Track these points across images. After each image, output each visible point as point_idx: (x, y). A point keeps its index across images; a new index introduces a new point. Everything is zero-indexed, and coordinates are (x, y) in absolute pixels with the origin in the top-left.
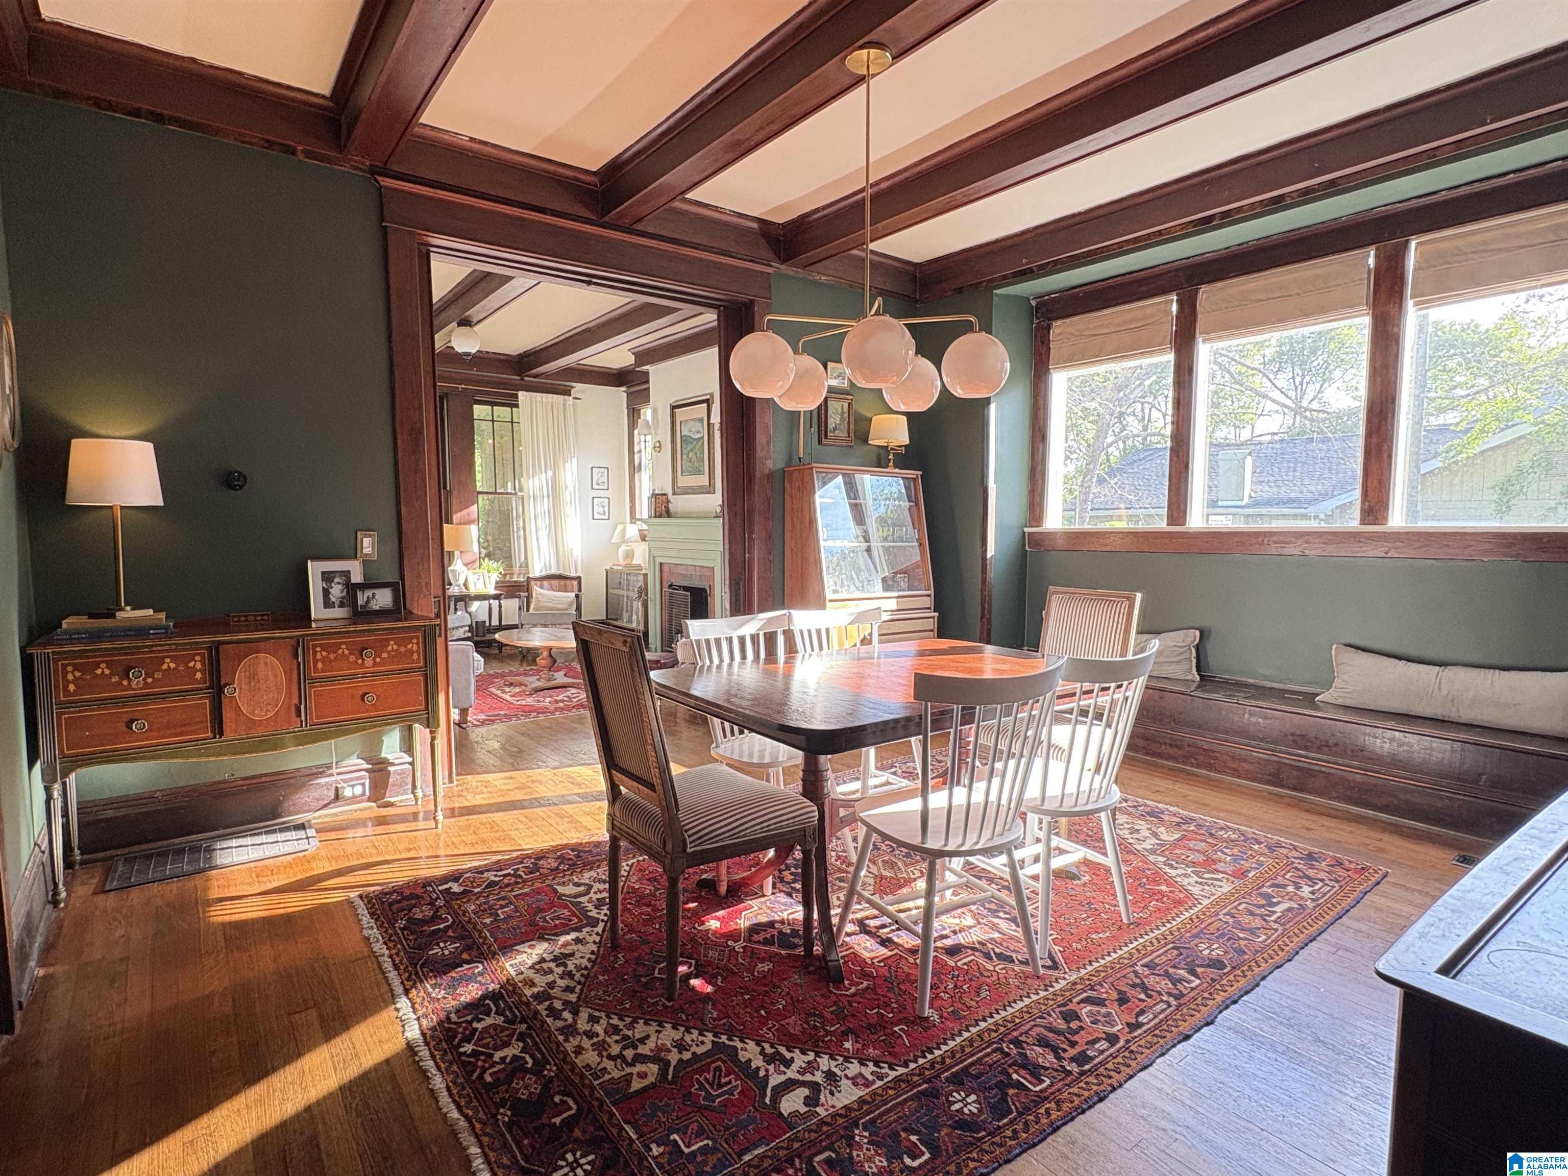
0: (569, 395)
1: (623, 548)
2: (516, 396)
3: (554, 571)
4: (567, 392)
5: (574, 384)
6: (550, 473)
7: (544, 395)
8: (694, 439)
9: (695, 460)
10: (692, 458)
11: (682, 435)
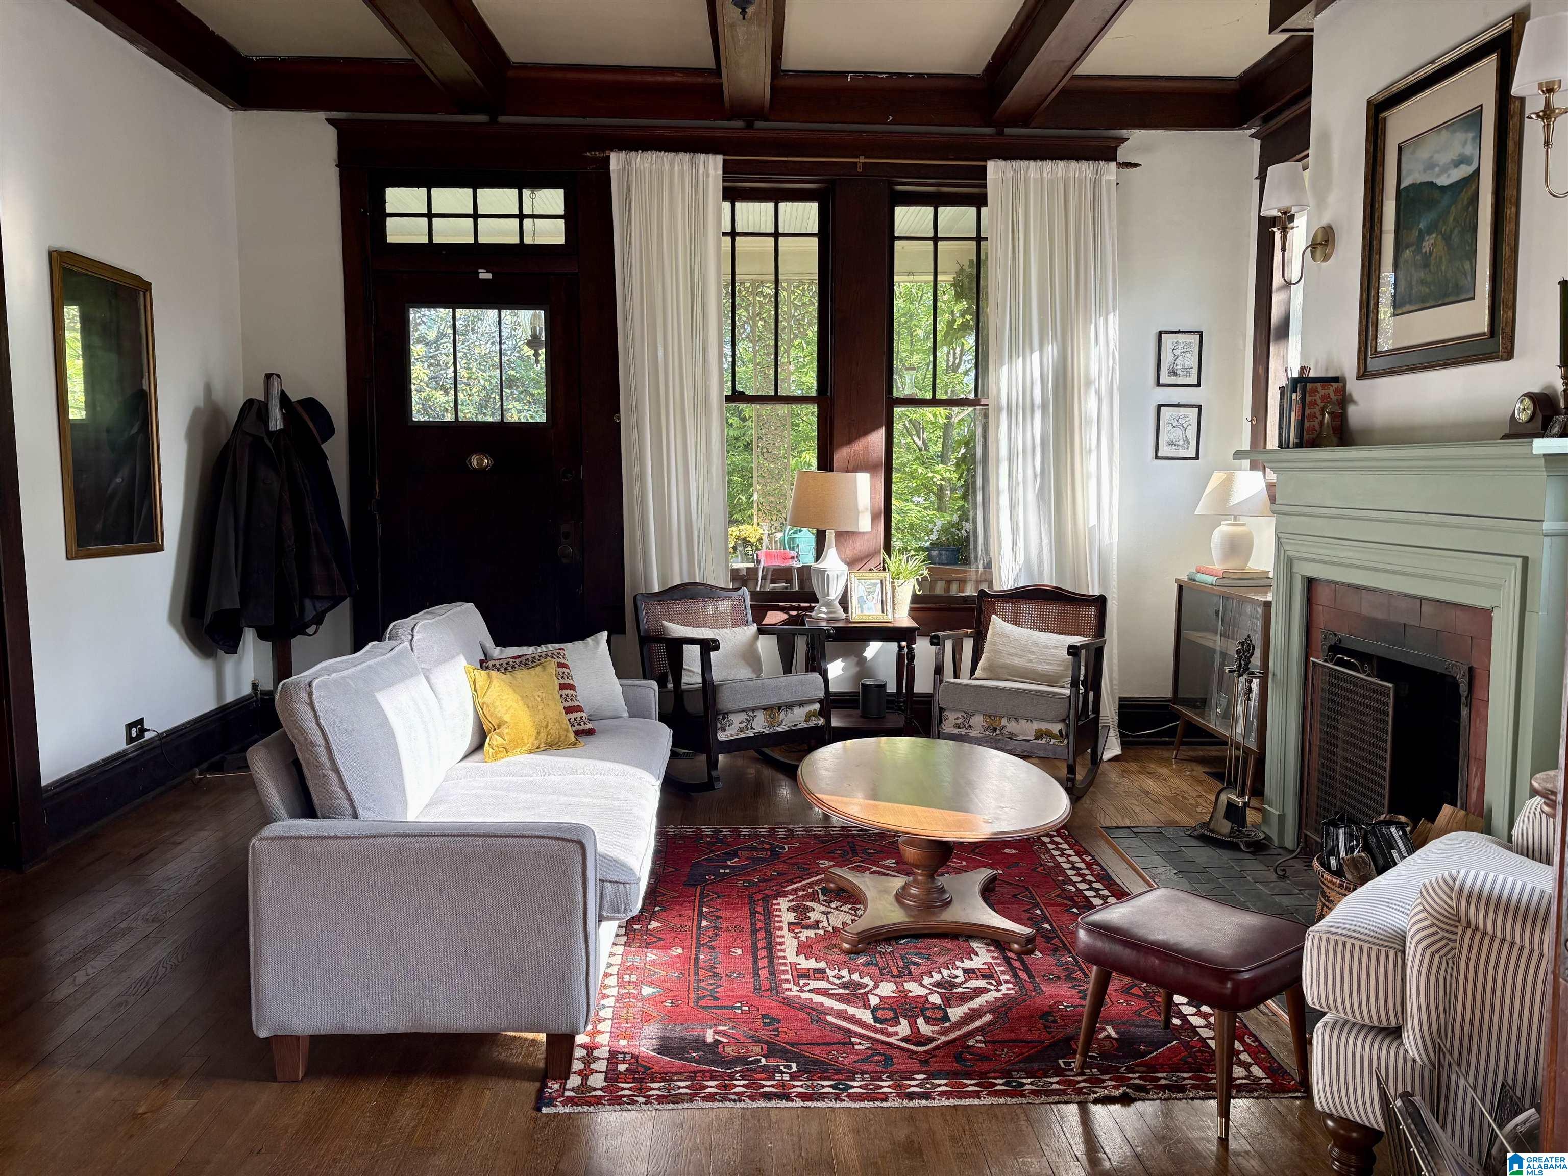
0: (1114, 159)
1: (1224, 529)
2: (982, 173)
3: (1048, 580)
4: (1108, 154)
5: (1124, 133)
6: (1051, 350)
7: (1048, 165)
8: (1443, 189)
9: (1441, 258)
10: (1431, 253)
11: (1402, 187)
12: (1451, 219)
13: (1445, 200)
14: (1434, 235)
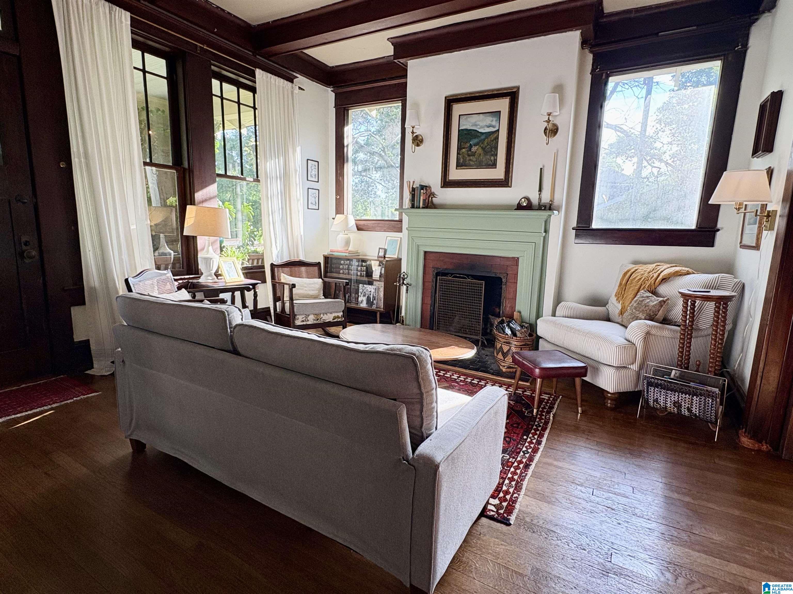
4: (291, 80)
8: (482, 133)
9: (480, 154)
10: (475, 152)
11: (460, 129)
12: (486, 143)
13: (483, 137)
14: (478, 147)
